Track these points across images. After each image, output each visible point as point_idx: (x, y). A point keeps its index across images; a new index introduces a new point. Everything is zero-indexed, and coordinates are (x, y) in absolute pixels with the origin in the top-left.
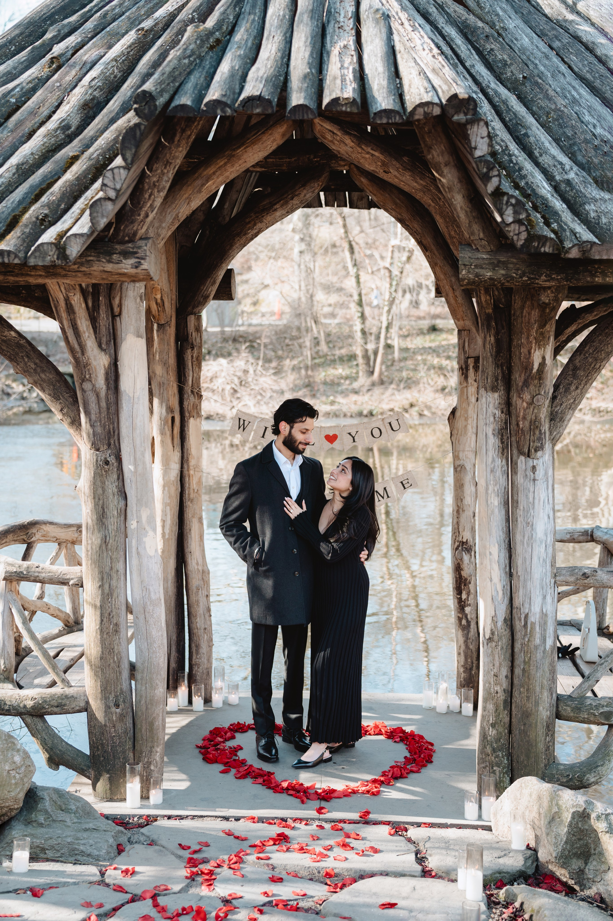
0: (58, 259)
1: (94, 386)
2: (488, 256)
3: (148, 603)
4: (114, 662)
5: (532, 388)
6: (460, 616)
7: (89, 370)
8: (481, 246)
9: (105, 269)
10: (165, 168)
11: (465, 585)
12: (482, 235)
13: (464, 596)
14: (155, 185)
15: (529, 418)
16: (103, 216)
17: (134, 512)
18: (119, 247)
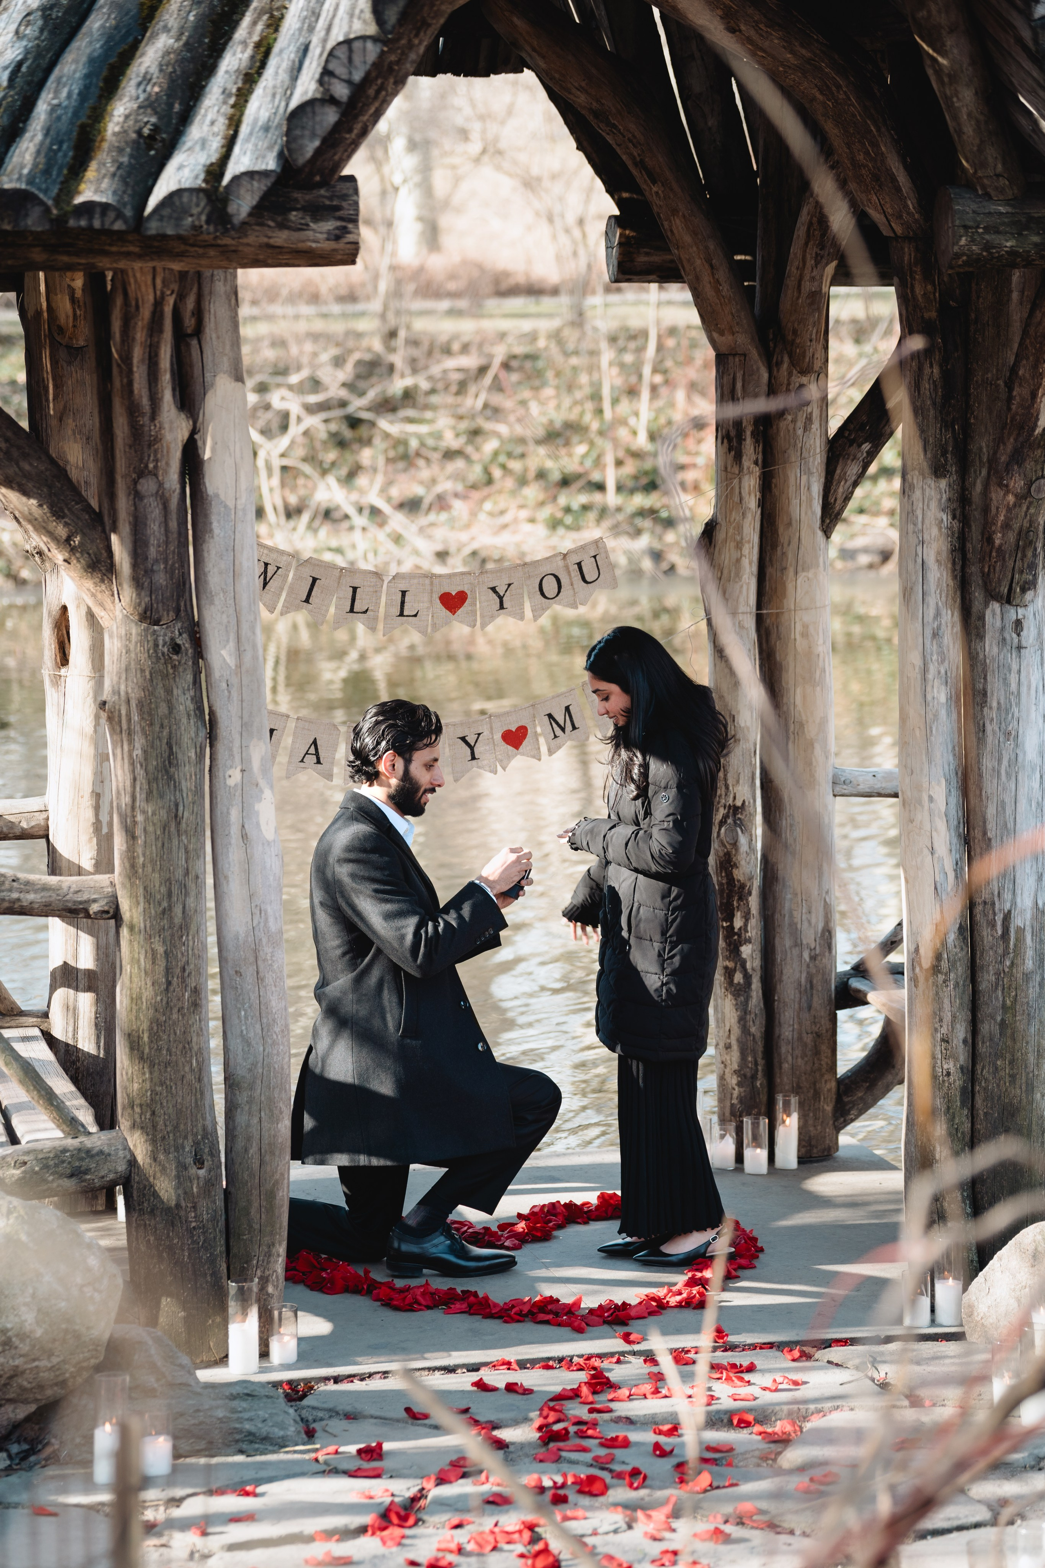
0: (208, 222)
1: (161, 485)
2: (1009, 209)
3: (264, 941)
4: (192, 1070)
5: (1029, 465)
6: (730, 964)
7: (156, 452)
8: (996, 188)
9: (272, 241)
10: (417, 35)
11: (740, 899)
12: (1000, 167)
13: (738, 923)
14: (390, 70)
15: (1016, 526)
16: (313, 135)
17: (236, 750)
18: (301, 197)
